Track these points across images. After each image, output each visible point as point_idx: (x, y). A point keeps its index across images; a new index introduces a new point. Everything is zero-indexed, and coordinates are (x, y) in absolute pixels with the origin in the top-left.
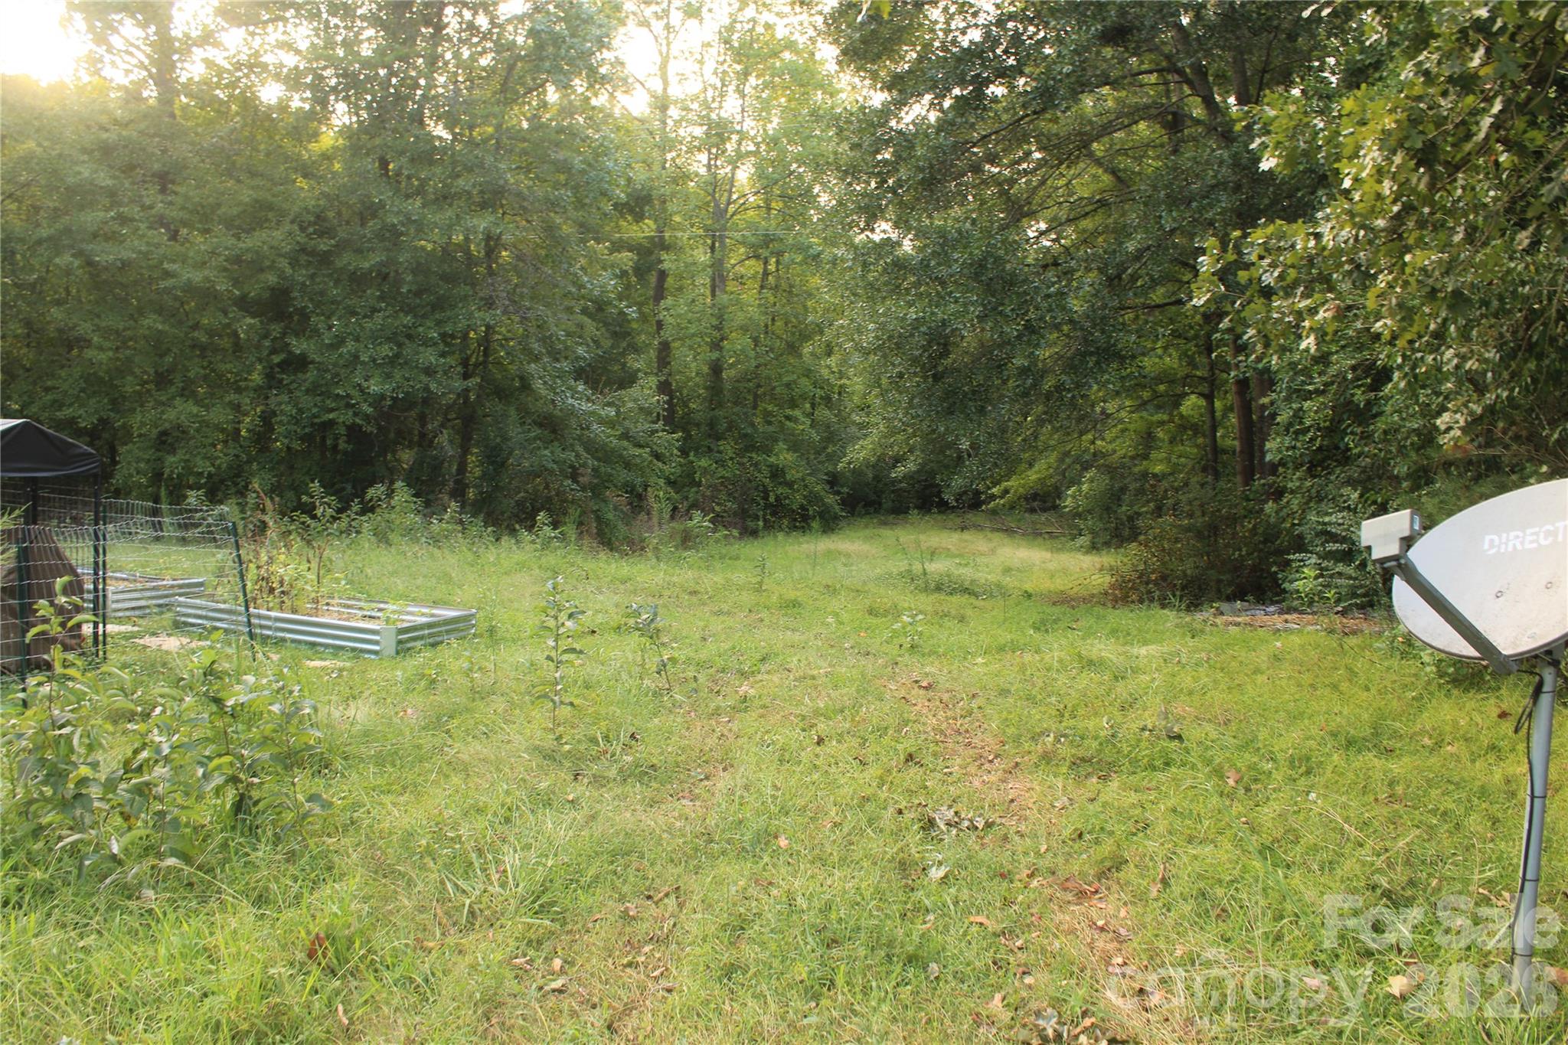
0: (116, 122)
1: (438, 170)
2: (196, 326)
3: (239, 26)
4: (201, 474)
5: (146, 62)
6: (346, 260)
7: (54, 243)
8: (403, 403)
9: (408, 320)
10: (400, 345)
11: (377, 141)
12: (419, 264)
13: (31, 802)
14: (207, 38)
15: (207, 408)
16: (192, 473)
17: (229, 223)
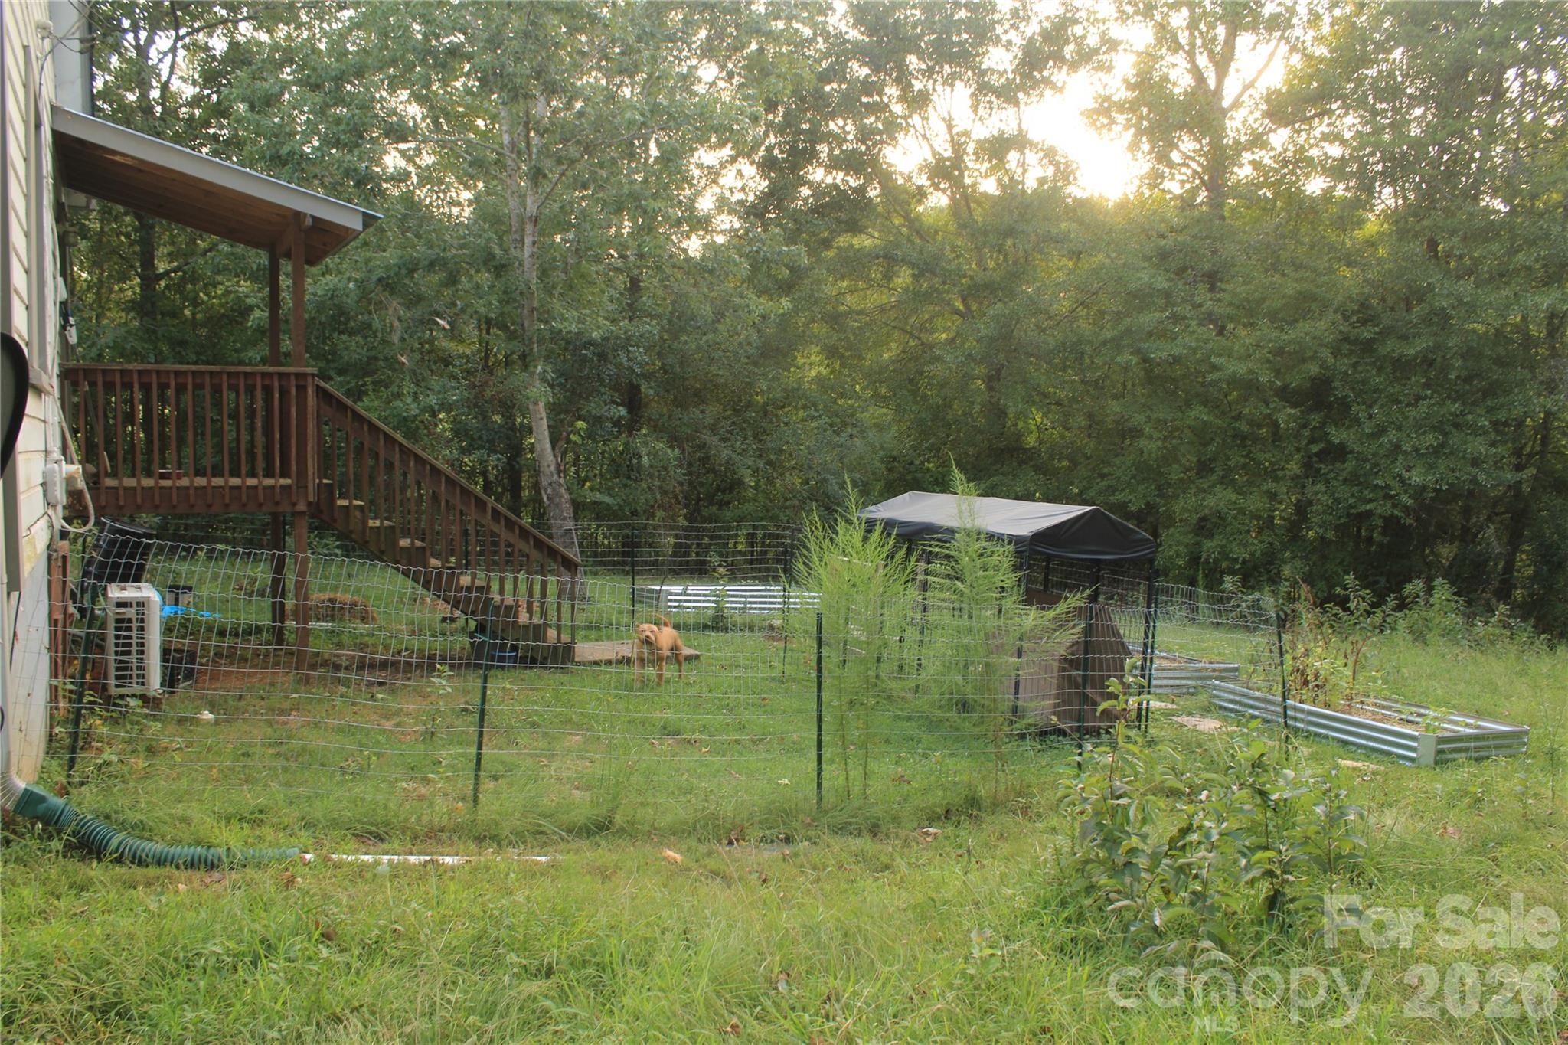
0: (1172, 230)
1: (1495, 247)
2: (1238, 417)
3: (1286, 126)
4: (1236, 560)
5: (1199, 170)
6: (1391, 347)
7: (1116, 344)
8: (1446, 496)
9: (1456, 407)
10: (1445, 434)
11: (1426, 223)
12: (1470, 349)
13: (1087, 862)
14: (1258, 141)
15: (1243, 494)
16: (1227, 558)
17: (1273, 316)
